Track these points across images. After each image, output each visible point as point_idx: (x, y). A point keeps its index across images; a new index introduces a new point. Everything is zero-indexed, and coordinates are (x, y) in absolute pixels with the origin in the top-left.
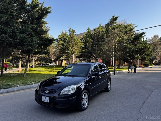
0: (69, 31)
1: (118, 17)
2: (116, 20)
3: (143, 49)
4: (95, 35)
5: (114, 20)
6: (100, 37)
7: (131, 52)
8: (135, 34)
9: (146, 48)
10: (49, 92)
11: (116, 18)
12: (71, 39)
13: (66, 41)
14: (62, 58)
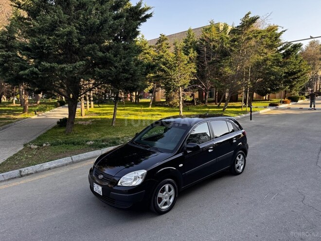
1: (258, 17)
2: (254, 22)
3: (294, 73)
4: (204, 43)
5: (247, 23)
6: (216, 49)
9: (300, 71)
10: (103, 178)
11: (254, 20)
12: (177, 60)
13: (167, 64)
14: (146, 91)
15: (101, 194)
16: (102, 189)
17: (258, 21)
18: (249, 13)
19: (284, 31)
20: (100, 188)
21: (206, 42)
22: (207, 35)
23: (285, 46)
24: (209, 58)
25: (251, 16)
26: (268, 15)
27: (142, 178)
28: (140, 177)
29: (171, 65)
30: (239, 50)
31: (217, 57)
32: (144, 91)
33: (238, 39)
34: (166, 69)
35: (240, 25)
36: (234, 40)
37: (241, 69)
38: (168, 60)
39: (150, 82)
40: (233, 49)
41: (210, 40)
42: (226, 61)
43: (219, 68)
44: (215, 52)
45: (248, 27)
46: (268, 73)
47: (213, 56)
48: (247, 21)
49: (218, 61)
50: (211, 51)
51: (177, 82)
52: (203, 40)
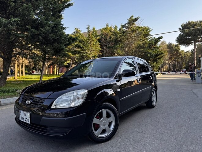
2: (137, 21)
4: (103, 37)
5: (132, 21)
6: (112, 39)
8: (149, 39)
10: (32, 103)
11: (136, 20)
12: (89, 40)
13: (82, 42)
14: (66, 64)
15: (29, 123)
16: (31, 114)
17: (139, 20)
18: (132, 16)
19: (151, 30)
20: (28, 115)
21: (104, 36)
22: (105, 32)
23: (152, 39)
24: (106, 46)
25: (134, 18)
26: (141, 21)
27: (82, 98)
28: (80, 97)
29: (85, 43)
30: (127, 38)
31: (112, 44)
32: (64, 64)
33: (126, 31)
34: (81, 45)
35: (127, 23)
36: (124, 32)
37: (128, 50)
38: (82, 40)
39: (68, 59)
40: (123, 37)
41: (107, 35)
42: (119, 46)
43: (113, 50)
44: (111, 41)
45: (133, 24)
46: (145, 53)
47: (109, 44)
48: (132, 20)
49: (113, 47)
50: (107, 41)
51: (89, 55)
52: (103, 35)
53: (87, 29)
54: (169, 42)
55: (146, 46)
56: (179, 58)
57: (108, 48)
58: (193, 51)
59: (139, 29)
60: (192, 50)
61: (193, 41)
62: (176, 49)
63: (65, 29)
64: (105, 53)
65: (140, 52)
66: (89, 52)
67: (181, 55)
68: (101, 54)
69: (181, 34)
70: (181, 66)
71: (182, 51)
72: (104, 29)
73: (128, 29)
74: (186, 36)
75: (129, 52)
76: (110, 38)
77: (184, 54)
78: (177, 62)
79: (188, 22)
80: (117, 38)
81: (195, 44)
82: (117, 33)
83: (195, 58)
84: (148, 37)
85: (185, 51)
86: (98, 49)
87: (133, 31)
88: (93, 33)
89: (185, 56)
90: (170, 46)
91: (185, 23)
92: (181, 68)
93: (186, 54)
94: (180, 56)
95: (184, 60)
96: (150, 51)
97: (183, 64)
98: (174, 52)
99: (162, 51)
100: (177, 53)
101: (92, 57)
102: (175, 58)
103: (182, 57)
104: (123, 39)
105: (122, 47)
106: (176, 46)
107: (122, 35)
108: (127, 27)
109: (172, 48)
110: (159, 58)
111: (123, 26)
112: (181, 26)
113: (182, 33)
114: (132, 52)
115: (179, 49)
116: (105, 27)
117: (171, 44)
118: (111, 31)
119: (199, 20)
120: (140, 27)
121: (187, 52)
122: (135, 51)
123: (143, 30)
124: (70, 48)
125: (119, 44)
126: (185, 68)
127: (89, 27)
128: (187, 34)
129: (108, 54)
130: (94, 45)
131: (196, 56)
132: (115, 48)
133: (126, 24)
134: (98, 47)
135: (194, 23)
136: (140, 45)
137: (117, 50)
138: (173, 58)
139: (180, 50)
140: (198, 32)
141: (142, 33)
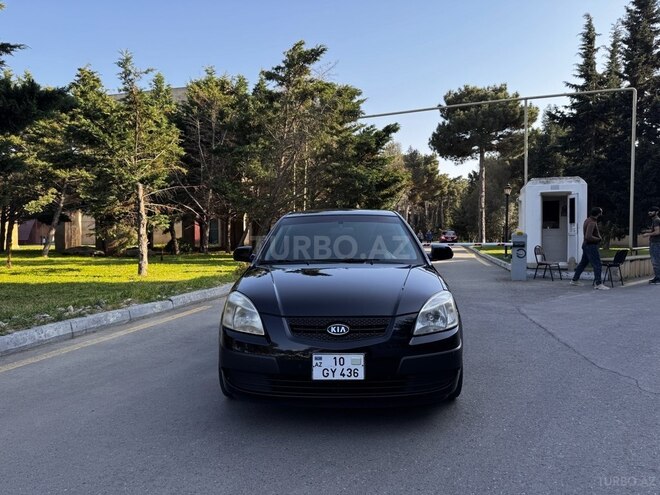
0: (122, 70)
1: (324, 50)
4: (195, 111)
5: (301, 59)
6: (227, 120)
7: (365, 194)
8: (356, 130)
11: (314, 55)
12: (129, 109)
13: (97, 118)
14: (32, 207)
15: (361, 376)
18: (301, 44)
21: (199, 109)
22: (201, 94)
23: (364, 131)
24: (207, 144)
25: (305, 48)
29: (112, 123)
30: (285, 119)
31: (227, 139)
32: (26, 207)
33: (279, 95)
34: (94, 130)
35: (283, 65)
36: (272, 97)
37: (289, 164)
38: (100, 110)
39: (47, 187)
40: (270, 113)
41: (210, 106)
42: (254, 146)
43: (235, 162)
44: (224, 127)
45: (303, 71)
46: (346, 175)
47: (217, 141)
48: (300, 55)
49: (232, 149)
50: (211, 129)
51: (132, 171)
52: (193, 103)
53: (120, 64)
54: (410, 148)
55: (351, 151)
56: (434, 199)
57: (216, 152)
58: (475, 177)
59: (323, 89)
60: (470, 176)
61: (476, 148)
62: (427, 171)
63: (8, 52)
64: (204, 172)
65: (329, 172)
66: (132, 162)
67: (441, 188)
68: (185, 171)
69: (444, 123)
70: (440, 220)
71: (444, 176)
72: (198, 84)
73: (287, 86)
74: (459, 131)
75: (291, 173)
76: (222, 115)
77: (449, 187)
78: (429, 209)
79: (463, 89)
80: (248, 119)
81: (482, 156)
82: (246, 96)
83: (483, 199)
84: (353, 123)
85: (451, 177)
86: (171, 153)
87: (304, 96)
88: (158, 94)
89: (451, 193)
90: (412, 160)
91: (456, 91)
92: (440, 227)
93: (453, 184)
94: (438, 193)
95: (447, 202)
96: (361, 170)
97: (445, 217)
98: (423, 180)
99: (396, 175)
100: (430, 182)
101: (142, 181)
102: (424, 198)
103: (442, 194)
104: (270, 121)
105: (267, 150)
106: (429, 160)
107: (268, 107)
108: (283, 81)
109: (419, 164)
110: (387, 196)
111: (270, 76)
112: (445, 98)
113: (447, 122)
114: (303, 173)
115: (435, 171)
116: (203, 77)
117: (414, 155)
118: (223, 88)
119: (492, 85)
120: (327, 85)
121: (455, 180)
122: (313, 170)
123: (339, 93)
124: (54, 144)
125: (256, 140)
126: (453, 227)
127: (127, 60)
128: (462, 126)
129: (215, 173)
130: (151, 132)
131: (484, 194)
132: (240, 153)
133: (278, 68)
134: (170, 142)
135: (481, 94)
136: (328, 146)
137: (248, 162)
138: (419, 199)
139: (438, 172)
140: (491, 119)
141: (335, 104)
